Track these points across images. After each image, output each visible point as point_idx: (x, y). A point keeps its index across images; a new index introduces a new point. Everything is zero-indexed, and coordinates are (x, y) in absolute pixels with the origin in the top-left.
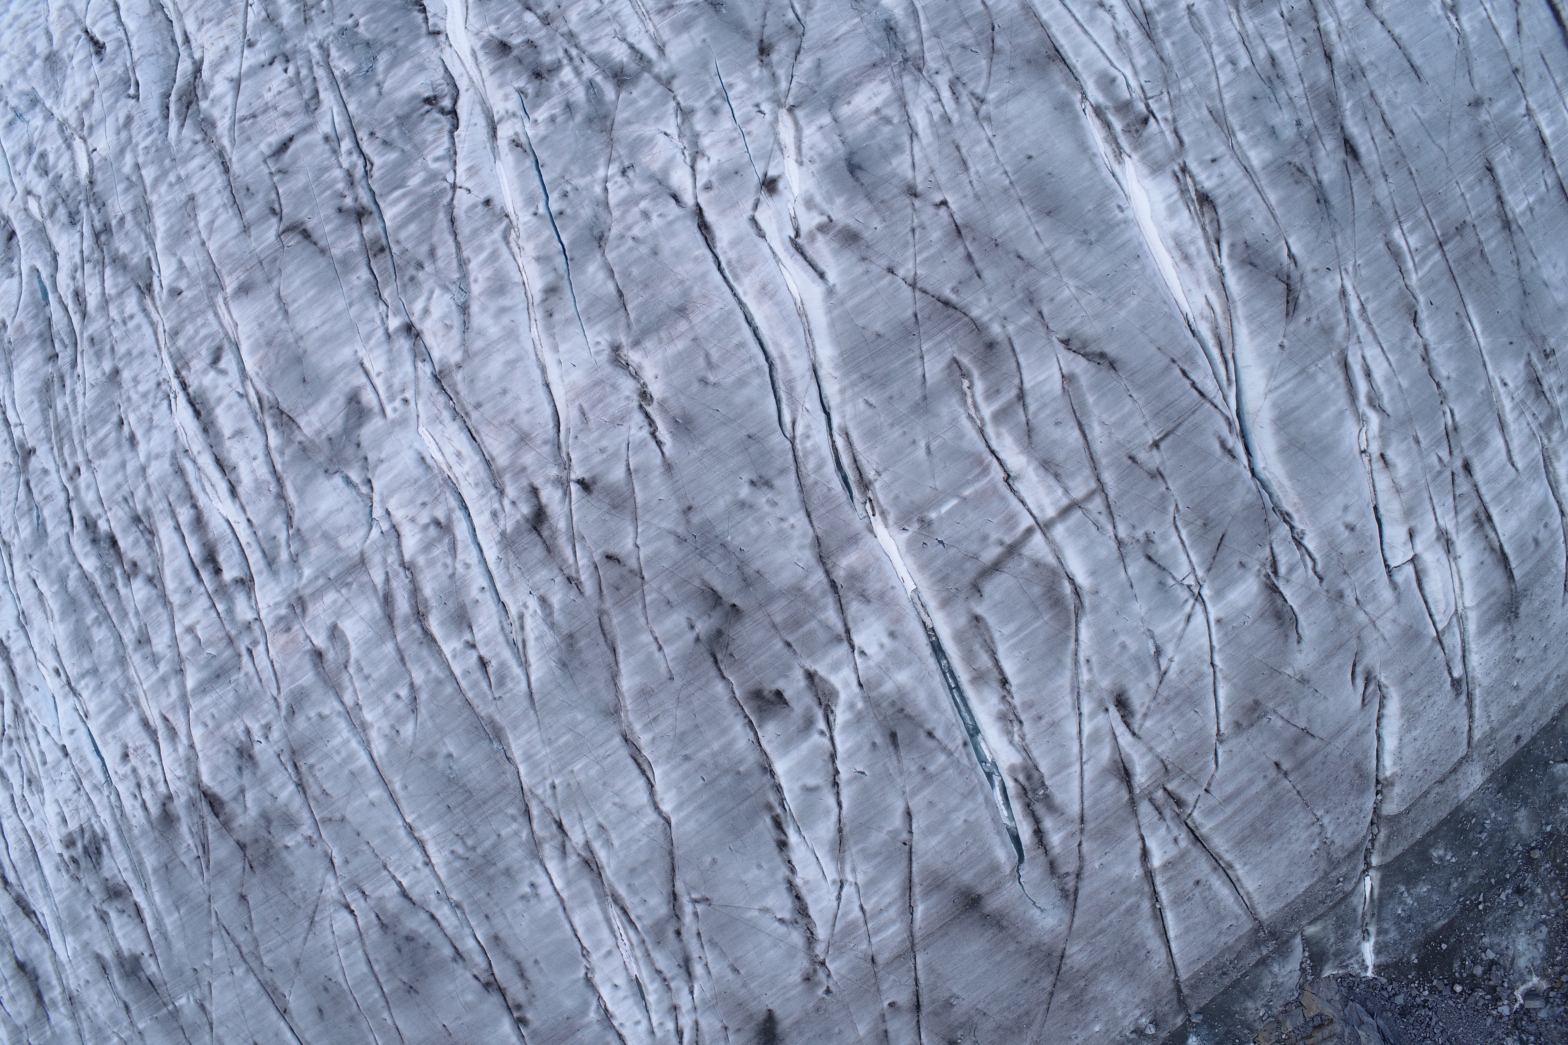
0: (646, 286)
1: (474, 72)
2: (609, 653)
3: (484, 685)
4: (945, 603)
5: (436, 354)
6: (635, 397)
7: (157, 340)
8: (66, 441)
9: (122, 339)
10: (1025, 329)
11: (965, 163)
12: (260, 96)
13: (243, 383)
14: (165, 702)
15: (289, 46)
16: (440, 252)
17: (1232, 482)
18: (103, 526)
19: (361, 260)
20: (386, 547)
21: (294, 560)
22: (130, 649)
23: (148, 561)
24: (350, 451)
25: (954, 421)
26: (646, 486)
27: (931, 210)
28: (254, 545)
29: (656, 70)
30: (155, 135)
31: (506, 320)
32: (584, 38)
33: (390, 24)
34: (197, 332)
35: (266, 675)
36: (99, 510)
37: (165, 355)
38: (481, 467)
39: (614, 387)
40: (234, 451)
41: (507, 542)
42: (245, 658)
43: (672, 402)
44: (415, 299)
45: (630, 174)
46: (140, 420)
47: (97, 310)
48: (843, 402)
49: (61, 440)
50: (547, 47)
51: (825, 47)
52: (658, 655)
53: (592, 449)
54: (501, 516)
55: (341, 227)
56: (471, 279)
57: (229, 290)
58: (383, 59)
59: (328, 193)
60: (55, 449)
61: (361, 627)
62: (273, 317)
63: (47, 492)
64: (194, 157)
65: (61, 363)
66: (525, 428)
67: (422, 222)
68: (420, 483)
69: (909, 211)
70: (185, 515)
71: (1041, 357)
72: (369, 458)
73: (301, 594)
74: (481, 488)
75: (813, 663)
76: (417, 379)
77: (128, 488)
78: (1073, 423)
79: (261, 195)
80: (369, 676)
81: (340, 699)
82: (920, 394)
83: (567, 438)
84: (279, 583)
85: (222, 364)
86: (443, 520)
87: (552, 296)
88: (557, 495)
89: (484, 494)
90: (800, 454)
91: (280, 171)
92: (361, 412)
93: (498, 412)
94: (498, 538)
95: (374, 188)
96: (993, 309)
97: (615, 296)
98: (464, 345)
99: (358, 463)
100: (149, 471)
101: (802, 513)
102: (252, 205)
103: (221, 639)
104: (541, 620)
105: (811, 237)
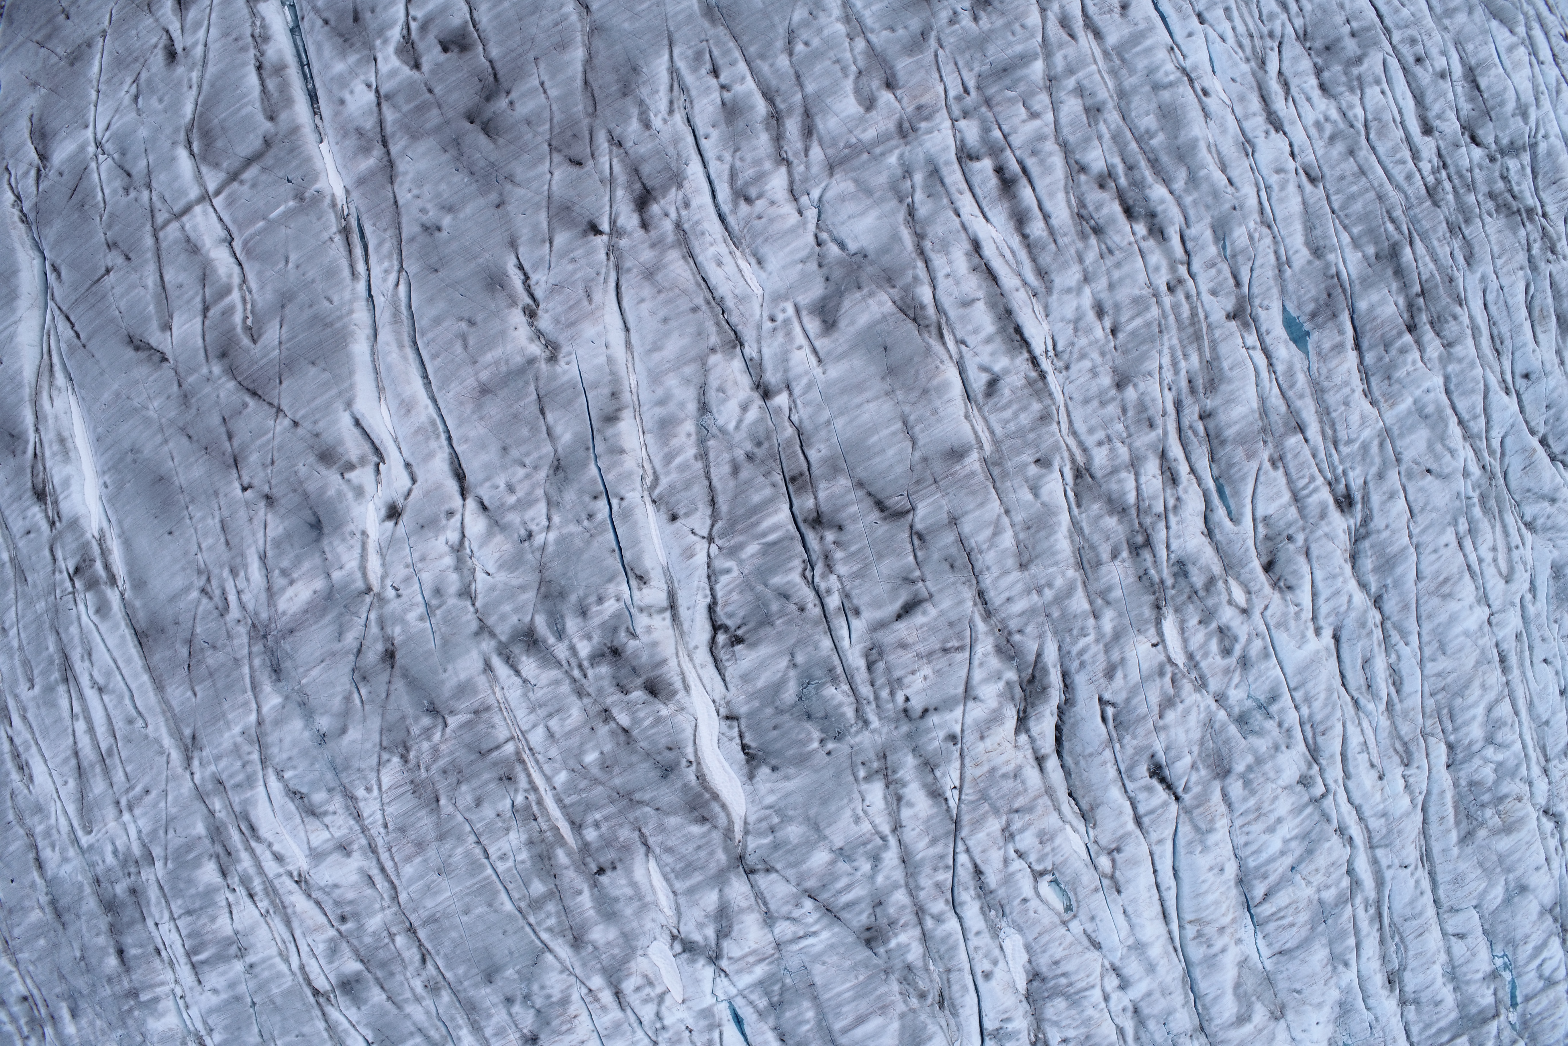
0: (515, 417)
1: (687, 666)
2: (591, 80)
3: (716, 53)
4: (295, 130)
5: (737, 364)
6: (540, 312)
7: (1068, 414)
8: (1187, 322)
9: (1112, 421)
10: (192, 370)
11: (223, 529)
12: (938, 672)
13: (961, 356)
14: (1070, 50)
15: (905, 728)
16: (726, 469)
17: (58, 242)
18: (1141, 229)
19: (816, 471)
20: (805, 180)
21: (908, 173)
22: (1110, 105)
23: (1084, 188)
24: (837, 274)
25: (262, 288)
26: (536, 226)
27: (256, 482)
28: (953, 190)
29: (493, 643)
30: (1075, 650)
31: (660, 392)
32: (566, 687)
33: (783, 736)
34: (1016, 415)
35: (948, 69)
36: (1143, 244)
37: (1060, 398)
38: (697, 250)
39: (557, 321)
40: (973, 285)
41: (677, 179)
42: (971, 84)
43: (503, 304)
44: (755, 423)
45: (523, 532)
46: (1089, 330)
47: (1145, 458)
48: (351, 302)
49: (1193, 324)
50: (606, 683)
51: (333, 654)
52: (545, 78)
53: (583, 262)
54: (680, 203)
55: (837, 510)
56: (694, 437)
57: (974, 456)
58: (790, 694)
59: (853, 548)
60: (1202, 316)
61: (837, 106)
62: (919, 420)
63: (1213, 271)
64: (1022, 614)
65: (1196, 409)
66: (646, 284)
67: (746, 504)
68: (763, 238)
69: (274, 482)
70: (1036, 228)
71: (184, 345)
72: (815, 266)
73: (901, 141)
74: (698, 230)
75: (412, 76)
76: (759, 341)
77: (1106, 263)
78: (169, 286)
79: (936, 557)
80: (834, 62)
81: (869, 45)
82: (286, 310)
83: (607, 274)
84: (925, 152)
85: (984, 378)
86: (742, 203)
87: (610, 413)
88: (622, 220)
89: (696, 224)
90: (396, 256)
91: (913, 582)
92: (822, 312)
93: (674, 301)
94: (685, 183)
95: (799, 548)
96: (217, 389)
97: (547, 408)
98: (704, 370)
99: (828, 261)
100: (1079, 276)
101: (400, 203)
102: (945, 547)
103: (998, 104)
104: (651, 108)
105: (363, 461)
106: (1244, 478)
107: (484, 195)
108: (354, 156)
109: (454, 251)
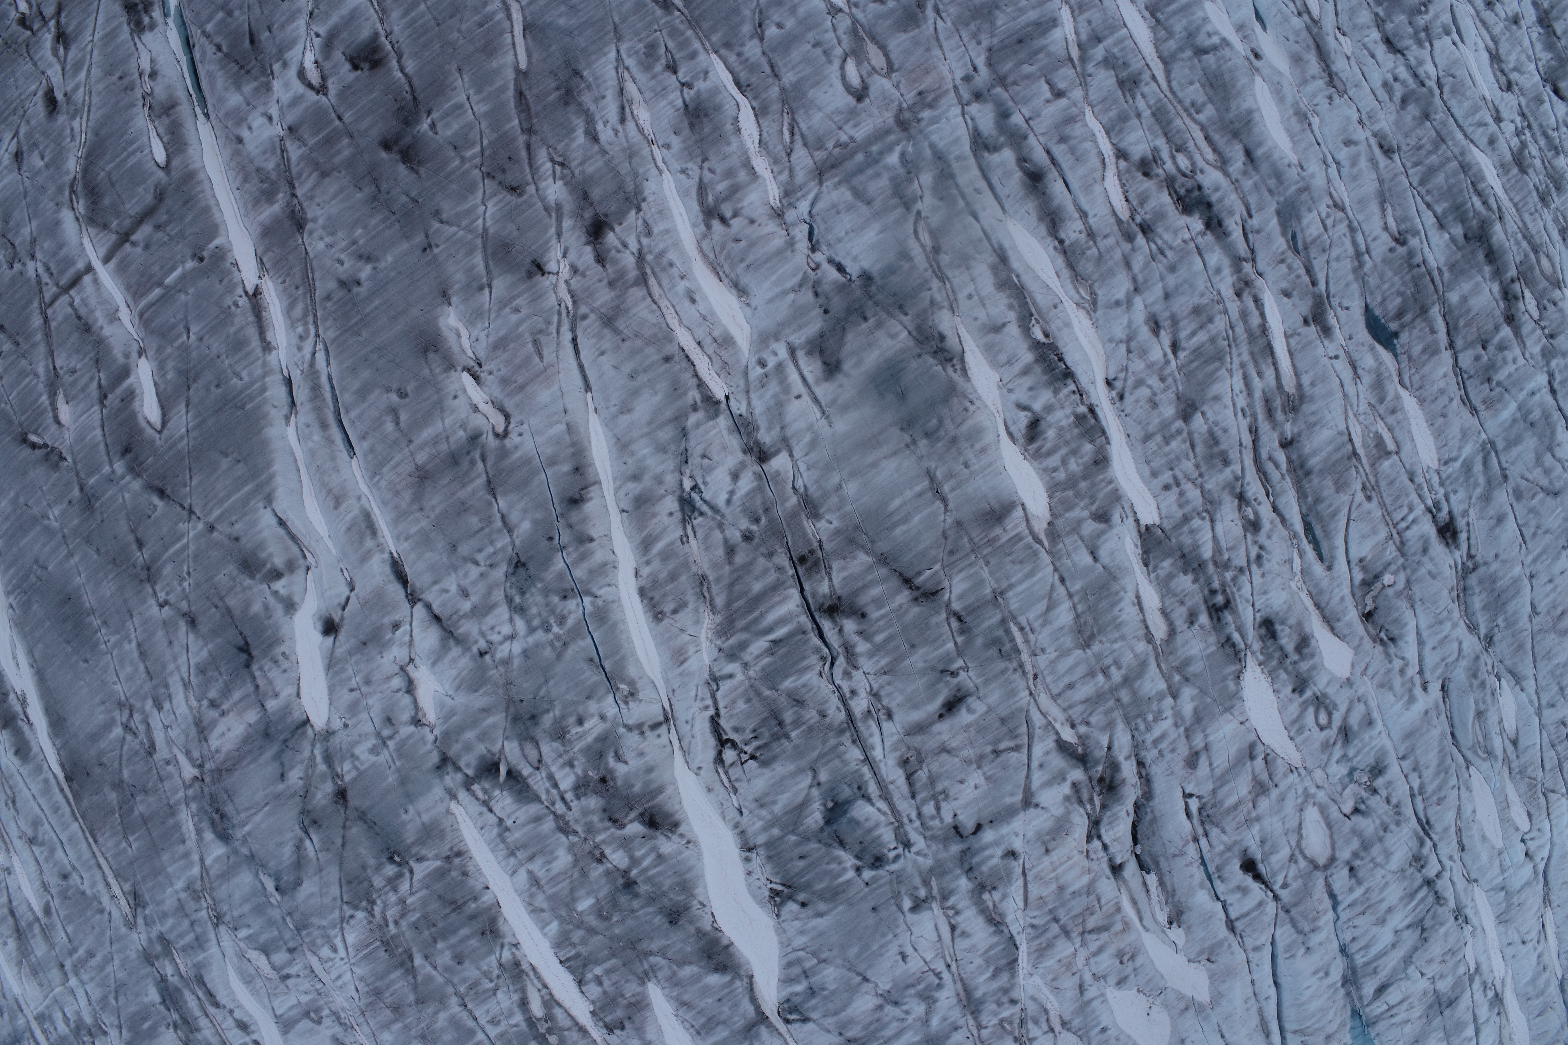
0: (461, 506)
2: (525, 91)
3: (671, 44)
4: (189, 177)
5: (724, 424)
6: (483, 375)
8: (1258, 332)
9: (1178, 458)
10: (93, 469)
12: (990, 780)
15: (956, 848)
16: (719, 551)
18: (1196, 223)
19: (828, 545)
21: (913, 173)
24: (837, 303)
26: (471, 270)
27: (173, 598)
28: (969, 191)
29: (458, 777)
30: (1151, 738)
31: (633, 464)
32: (549, 824)
33: (811, 866)
34: (1064, 461)
36: (1200, 241)
39: (504, 384)
40: (1001, 306)
41: (634, 201)
42: (981, 62)
43: (438, 369)
46: (1144, 350)
47: (1221, 500)
48: (263, 377)
50: (596, 817)
51: (277, 797)
52: (470, 91)
53: (529, 310)
54: (640, 229)
55: (857, 593)
57: (1018, 514)
58: (815, 817)
59: (880, 639)
61: (822, 99)
62: (950, 475)
63: (1283, 268)
64: (1086, 701)
65: (1275, 436)
66: (606, 333)
67: (746, 593)
68: (743, 265)
69: (192, 597)
70: (1073, 230)
71: (82, 440)
72: (810, 295)
73: (902, 135)
74: (665, 261)
75: (318, 102)
76: (747, 392)
77: (1159, 267)
78: (61, 372)
79: (979, 641)
80: (814, 46)
81: (855, 21)
82: (191, 392)
83: (559, 323)
84: (932, 146)
85: (1023, 419)
86: (716, 224)
87: (574, 493)
88: (572, 255)
89: (661, 255)
90: (310, 319)
91: (954, 674)
92: (822, 352)
93: (641, 350)
94: (643, 205)
95: (816, 641)
96: (121, 490)
97: (499, 490)
98: (684, 433)
99: (825, 287)
100: (1127, 285)
101: (311, 255)
102: (990, 629)
103: (1015, 83)
104: (597, 117)
105: (291, 566)
106: (1334, 514)
107: (407, 237)
108: (256, 202)
109: (376, 308)
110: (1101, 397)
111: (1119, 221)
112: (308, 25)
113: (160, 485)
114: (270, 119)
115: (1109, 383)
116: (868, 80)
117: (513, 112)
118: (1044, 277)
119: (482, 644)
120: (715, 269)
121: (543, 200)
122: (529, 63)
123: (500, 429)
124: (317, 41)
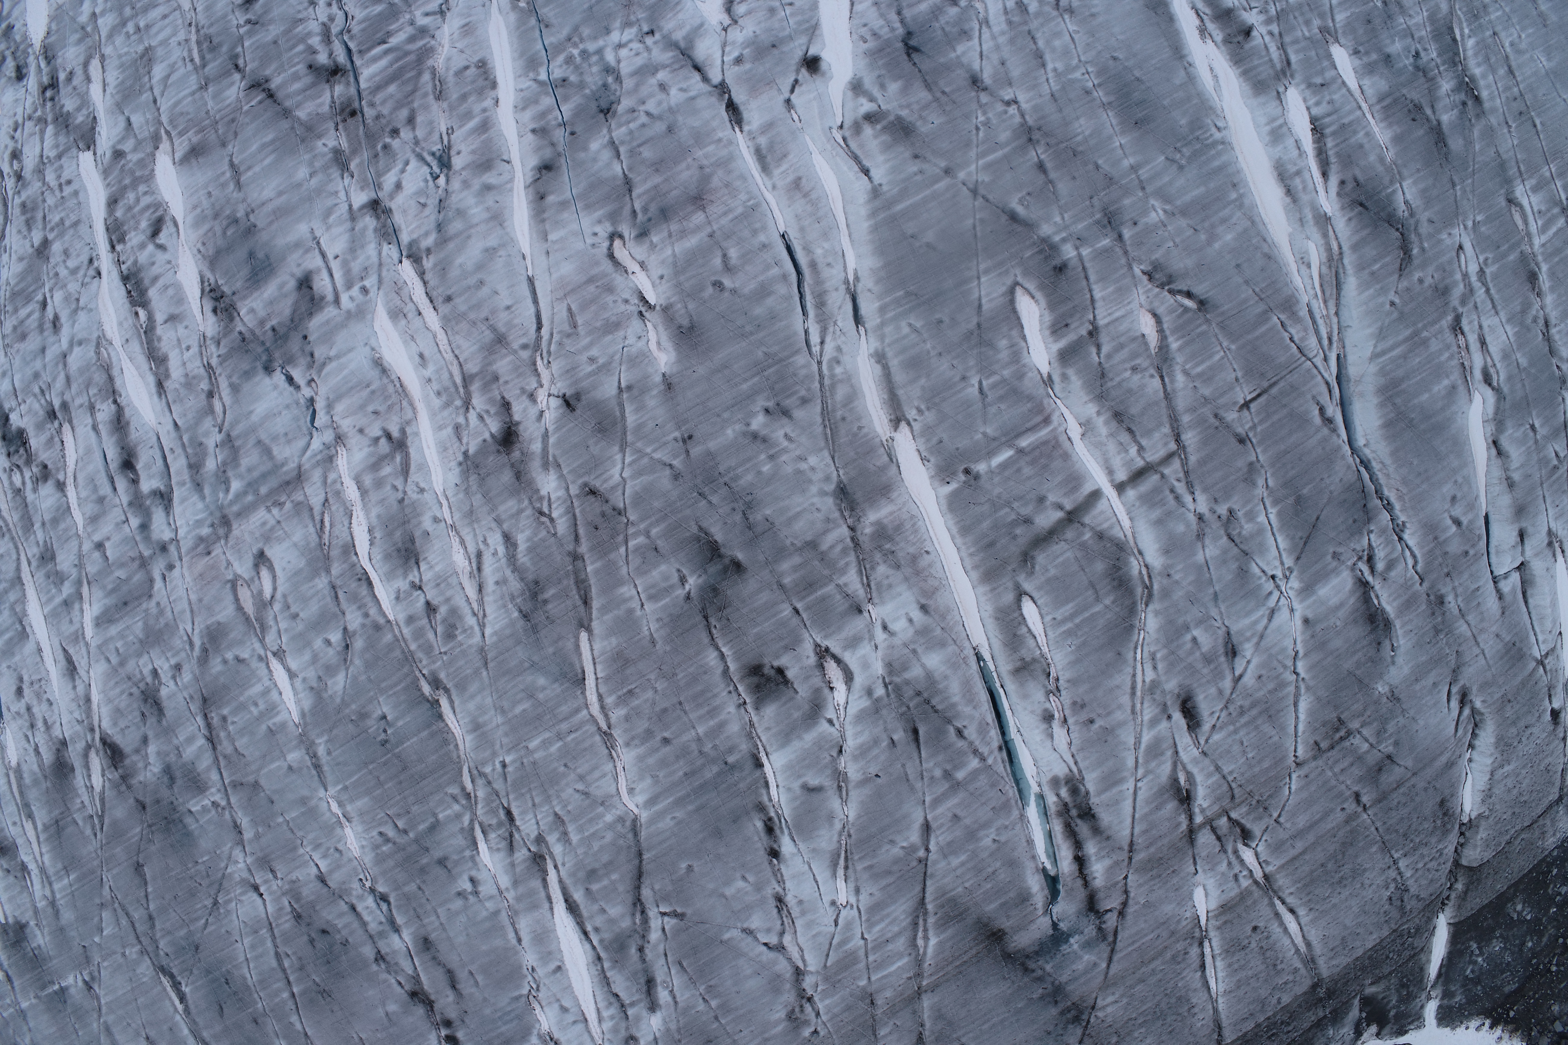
0: (659, 169)
2: (581, 606)
3: (431, 633)
4: (989, 575)
5: (404, 235)
6: (634, 301)
9: (56, 207)
10: (1104, 255)
11: (1041, 57)
14: (67, 630)
16: (420, 119)
17: (1330, 457)
18: (15, 420)
19: (329, 125)
21: (221, 471)
23: (61, 463)
24: (295, 345)
26: (639, 408)
27: (999, 108)
28: (179, 453)
31: (490, 200)
34: (137, 201)
35: (180, 606)
36: (13, 402)
40: (167, 339)
41: (470, 463)
42: (158, 584)
43: (679, 309)
46: (67, 301)
47: (33, 174)
48: (883, 323)
53: (580, 359)
54: (465, 432)
55: (311, 86)
56: (455, 152)
57: (179, 154)
59: (300, 48)
61: (293, 555)
62: (223, 185)
66: (502, 328)
67: (403, 83)
68: (373, 387)
69: (974, 106)
70: (105, 411)
71: (1119, 290)
72: (317, 355)
73: (227, 511)
74: (444, 398)
75: (826, 637)
76: (380, 265)
77: (46, 377)
78: (1152, 371)
79: (225, 49)
80: (297, 615)
81: (262, 641)
82: (975, 320)
83: (550, 344)
84: (203, 498)
85: (162, 238)
86: (395, 434)
87: (546, 175)
88: (533, 412)
89: (447, 405)
90: (827, 382)
91: (249, 22)
92: (312, 299)
93: (471, 308)
94: (461, 458)
95: (351, 45)
96: (1066, 227)
97: (620, 181)
98: (439, 227)
99: (303, 361)
100: (70, 359)
101: (826, 453)
102: (214, 59)
103: (133, 559)
104: (504, 561)
105: (857, 128)
107: (710, 454)
108: (899, 528)
109: (746, 380)
110: (106, 262)
111: (70, 422)
112: (843, 737)
113: (1015, 226)
114: (885, 628)
115: (99, 274)
116: (254, 573)
117: (592, 581)
118: (133, 369)
119: (649, 40)
120: (402, 390)
121: (562, 477)
122: (577, 638)
123: (617, 243)
124: (830, 714)
